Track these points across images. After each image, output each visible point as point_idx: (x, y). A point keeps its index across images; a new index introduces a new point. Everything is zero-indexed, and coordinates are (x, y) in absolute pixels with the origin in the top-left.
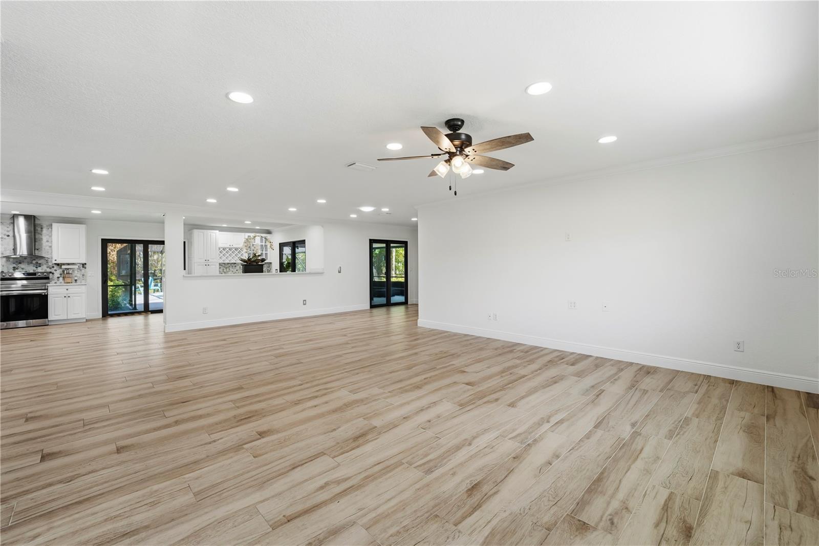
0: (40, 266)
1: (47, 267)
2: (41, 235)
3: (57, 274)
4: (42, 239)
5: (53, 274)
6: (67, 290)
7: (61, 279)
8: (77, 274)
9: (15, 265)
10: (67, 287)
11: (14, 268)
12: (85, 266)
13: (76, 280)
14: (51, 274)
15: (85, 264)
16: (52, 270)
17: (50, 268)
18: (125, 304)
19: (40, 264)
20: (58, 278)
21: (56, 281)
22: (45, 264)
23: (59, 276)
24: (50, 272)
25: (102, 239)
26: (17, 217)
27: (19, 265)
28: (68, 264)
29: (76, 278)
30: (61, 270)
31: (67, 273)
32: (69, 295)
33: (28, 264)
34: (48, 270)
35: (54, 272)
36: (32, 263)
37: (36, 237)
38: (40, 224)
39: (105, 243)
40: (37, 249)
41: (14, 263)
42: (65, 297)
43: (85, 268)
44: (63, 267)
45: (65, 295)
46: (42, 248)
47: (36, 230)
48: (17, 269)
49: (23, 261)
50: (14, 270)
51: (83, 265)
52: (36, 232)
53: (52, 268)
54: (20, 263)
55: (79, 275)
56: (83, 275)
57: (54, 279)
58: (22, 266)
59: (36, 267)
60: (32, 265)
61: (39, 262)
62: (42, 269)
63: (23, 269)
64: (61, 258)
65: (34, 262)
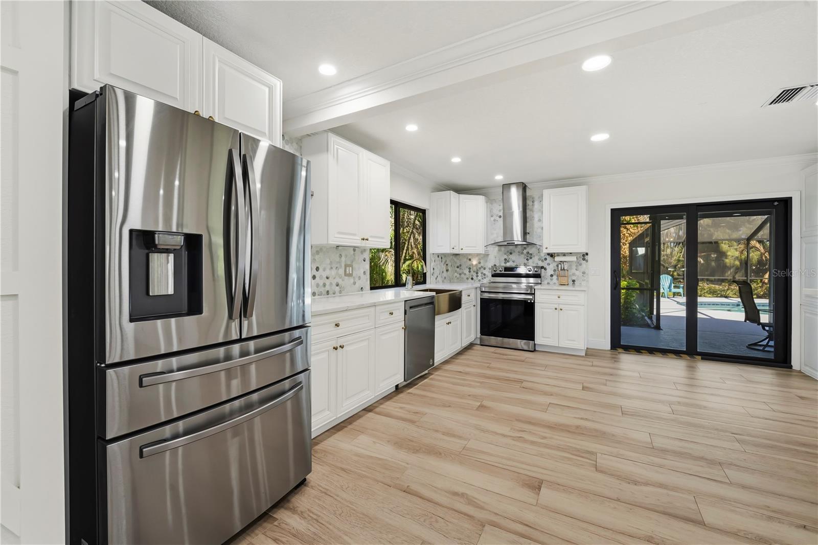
0: (531, 258)
1: (539, 259)
2: (533, 212)
3: (550, 271)
4: (533, 217)
5: (545, 269)
6: (559, 297)
7: (555, 277)
8: (575, 273)
9: (506, 257)
10: (559, 293)
11: (505, 259)
12: (586, 257)
13: (573, 281)
14: (543, 270)
15: (587, 254)
16: (544, 264)
17: (542, 261)
18: (643, 316)
19: (531, 254)
20: (552, 276)
21: (549, 280)
22: (537, 255)
23: (552, 273)
24: (542, 267)
25: (612, 210)
26: (509, 188)
27: (511, 256)
28: (564, 255)
29: (574, 278)
30: (555, 264)
31: (561, 270)
32: (561, 307)
34: (541, 264)
36: (522, 253)
37: (528, 215)
38: (531, 196)
39: (618, 216)
40: (529, 233)
41: (505, 254)
42: (556, 309)
43: (587, 261)
44: (557, 259)
45: (556, 306)
46: (533, 230)
47: (527, 205)
48: (508, 261)
49: (514, 252)
50: (505, 263)
51: (583, 255)
52: (527, 207)
53: (545, 261)
54: (511, 253)
55: (577, 273)
56: (584, 273)
57: (547, 277)
58: (512, 257)
59: (527, 260)
60: (523, 255)
61: (530, 252)
62: (533, 263)
63: (513, 262)
64: (553, 245)
65: (525, 252)
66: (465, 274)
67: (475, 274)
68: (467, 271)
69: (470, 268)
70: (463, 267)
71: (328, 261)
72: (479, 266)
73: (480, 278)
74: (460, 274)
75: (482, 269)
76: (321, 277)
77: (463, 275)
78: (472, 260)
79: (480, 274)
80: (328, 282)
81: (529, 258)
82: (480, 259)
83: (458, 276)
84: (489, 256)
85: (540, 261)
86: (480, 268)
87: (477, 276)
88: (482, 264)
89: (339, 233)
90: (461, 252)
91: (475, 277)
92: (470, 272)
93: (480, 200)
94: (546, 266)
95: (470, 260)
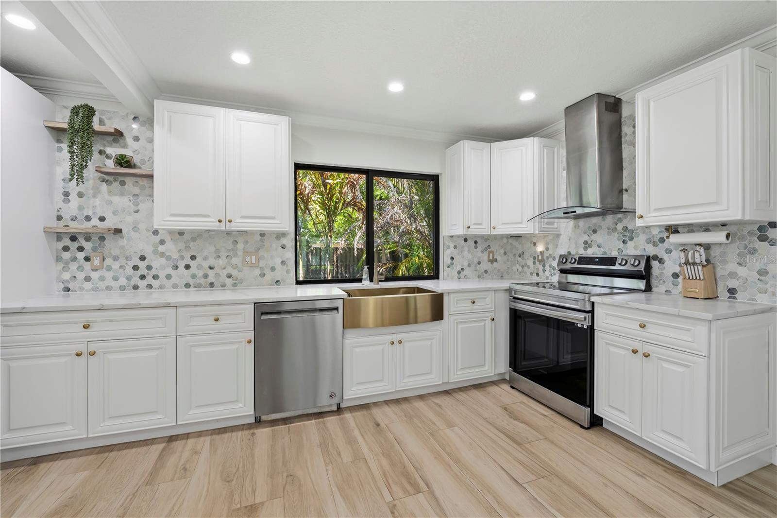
0: (631, 239)
1: (649, 241)
3: (671, 265)
5: (661, 261)
6: (643, 325)
7: (683, 281)
8: (736, 271)
9: (586, 238)
11: (586, 243)
13: (732, 291)
14: (656, 263)
15: (772, 226)
16: (659, 251)
17: (655, 244)
19: (632, 232)
20: (676, 275)
21: (669, 286)
22: (644, 233)
23: (677, 269)
24: (654, 258)
27: (595, 237)
29: (732, 283)
32: (648, 349)
33: (609, 234)
34: (651, 251)
35: (666, 257)
36: (615, 230)
40: (627, 191)
41: (585, 233)
42: (635, 351)
45: (637, 346)
47: (623, 134)
48: (590, 246)
49: (600, 226)
50: (585, 249)
51: (761, 228)
52: (623, 140)
53: (660, 245)
54: (595, 231)
55: (742, 271)
56: (763, 273)
57: (664, 279)
58: (598, 238)
59: (624, 242)
60: (616, 234)
61: (629, 228)
62: (636, 248)
63: (599, 247)
64: (656, 210)
65: (620, 227)
66: (529, 267)
67: (541, 268)
68: (530, 262)
69: (534, 258)
70: (526, 255)
71: (212, 249)
72: (546, 255)
73: (547, 273)
74: (523, 267)
75: (551, 259)
76: (199, 267)
77: (526, 268)
78: (537, 245)
79: (547, 268)
80: (211, 273)
81: (627, 239)
82: (547, 244)
83: (520, 269)
84: (561, 236)
85: (651, 245)
86: (548, 258)
87: (544, 271)
88: (550, 252)
89: (172, 215)
90: (495, 232)
91: (541, 273)
92: (534, 263)
93: (530, 145)
94: (662, 254)
95: (535, 244)
